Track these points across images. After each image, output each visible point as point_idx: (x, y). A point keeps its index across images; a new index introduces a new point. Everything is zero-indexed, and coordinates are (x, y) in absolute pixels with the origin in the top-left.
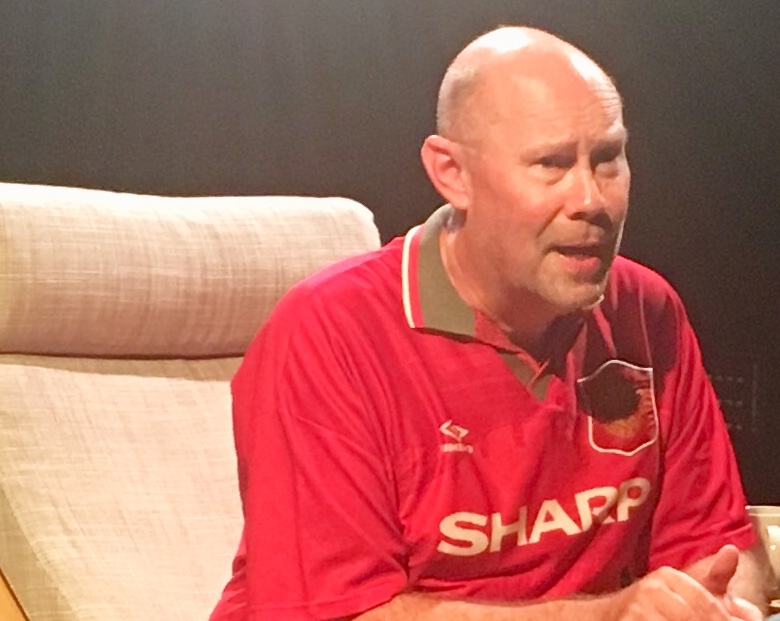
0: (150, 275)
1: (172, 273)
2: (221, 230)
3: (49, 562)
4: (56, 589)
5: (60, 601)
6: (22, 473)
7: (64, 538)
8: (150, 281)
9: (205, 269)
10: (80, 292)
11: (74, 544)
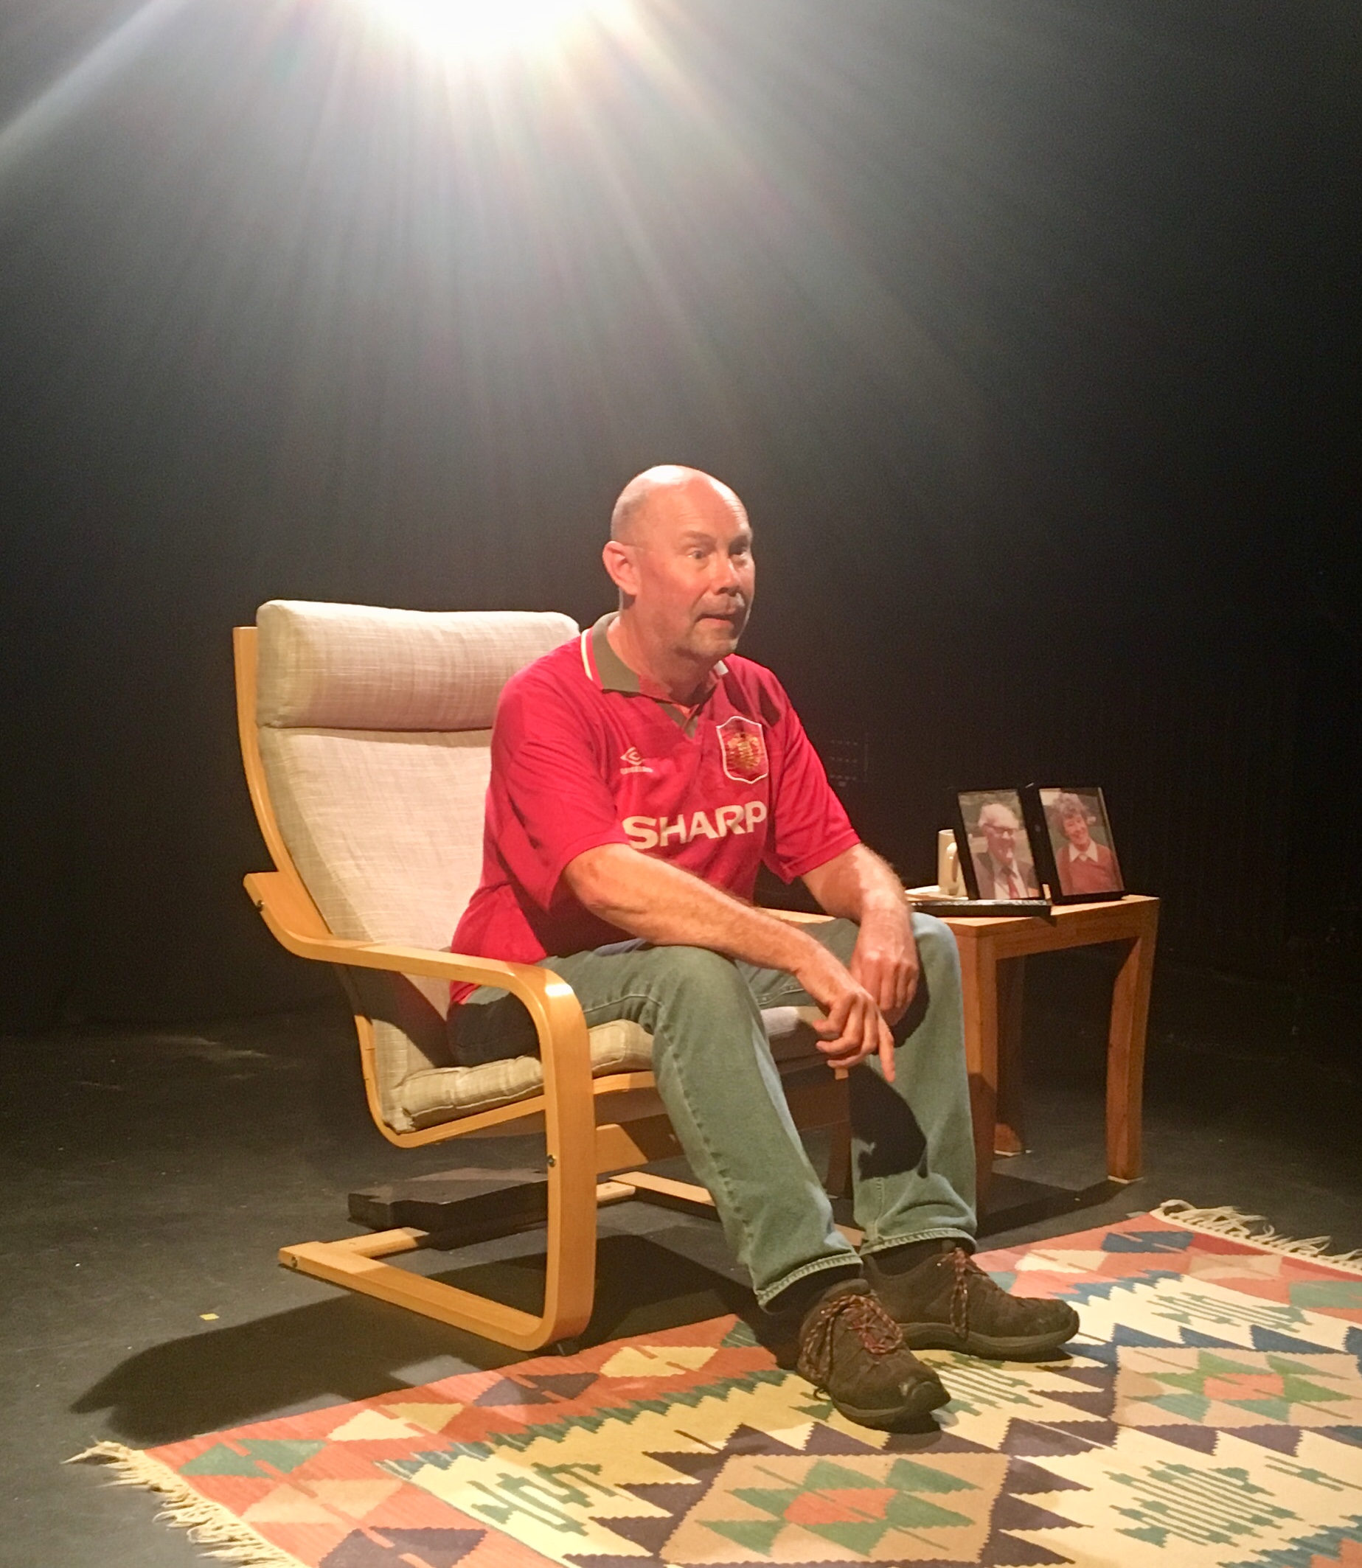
0: (413, 670)
1: (430, 668)
2: (465, 637)
3: (340, 880)
4: (345, 899)
5: (348, 908)
6: (320, 815)
7: (351, 862)
8: (413, 674)
9: (454, 666)
11: (359, 867)
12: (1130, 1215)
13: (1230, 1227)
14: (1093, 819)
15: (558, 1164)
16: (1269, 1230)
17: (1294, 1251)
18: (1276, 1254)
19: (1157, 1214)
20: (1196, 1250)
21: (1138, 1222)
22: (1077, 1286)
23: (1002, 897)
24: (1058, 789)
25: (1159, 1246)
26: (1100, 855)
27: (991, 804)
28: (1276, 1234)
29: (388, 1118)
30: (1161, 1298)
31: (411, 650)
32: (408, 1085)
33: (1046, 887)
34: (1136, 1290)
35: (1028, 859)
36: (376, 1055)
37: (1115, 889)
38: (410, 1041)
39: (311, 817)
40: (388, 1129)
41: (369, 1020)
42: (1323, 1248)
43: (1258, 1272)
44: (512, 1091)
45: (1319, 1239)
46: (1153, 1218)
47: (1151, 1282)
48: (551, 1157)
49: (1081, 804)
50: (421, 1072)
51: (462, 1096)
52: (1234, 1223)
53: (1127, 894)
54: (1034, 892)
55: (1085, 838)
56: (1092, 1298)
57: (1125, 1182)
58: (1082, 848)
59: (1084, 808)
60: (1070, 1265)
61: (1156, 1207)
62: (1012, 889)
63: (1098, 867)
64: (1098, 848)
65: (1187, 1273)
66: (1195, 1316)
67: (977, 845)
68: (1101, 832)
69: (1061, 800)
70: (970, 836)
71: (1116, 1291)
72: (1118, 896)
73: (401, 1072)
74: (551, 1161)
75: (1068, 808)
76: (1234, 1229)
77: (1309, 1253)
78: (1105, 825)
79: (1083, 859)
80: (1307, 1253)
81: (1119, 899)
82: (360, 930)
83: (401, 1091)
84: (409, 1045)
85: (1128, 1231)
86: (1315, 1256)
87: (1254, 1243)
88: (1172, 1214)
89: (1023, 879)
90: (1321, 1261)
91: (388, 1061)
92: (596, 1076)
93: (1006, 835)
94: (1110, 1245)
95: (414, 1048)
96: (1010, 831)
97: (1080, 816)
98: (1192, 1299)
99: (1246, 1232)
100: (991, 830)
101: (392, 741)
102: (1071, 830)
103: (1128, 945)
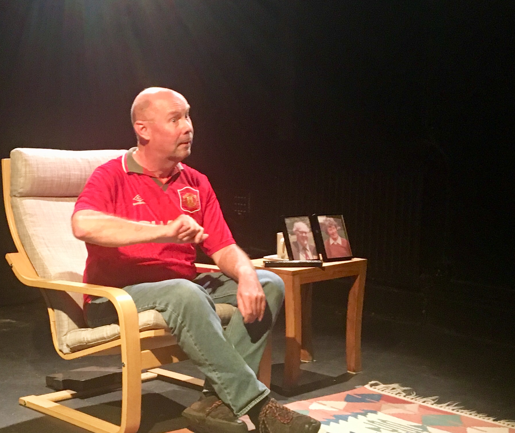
0: (70, 174)
1: (76, 173)
3: (42, 256)
4: (44, 263)
5: (45, 266)
6: (35, 230)
7: (46, 249)
8: (70, 176)
10: (51, 179)
11: (49, 250)
12: (356, 387)
13: (397, 392)
14: (339, 228)
15: (126, 365)
16: (413, 393)
17: (424, 402)
18: (416, 403)
19: (367, 386)
20: (383, 401)
21: (359, 390)
22: (334, 416)
23: (302, 259)
24: (325, 216)
25: (369, 400)
26: (343, 242)
27: (298, 222)
28: (416, 395)
29: (61, 348)
30: (369, 421)
31: (69, 166)
32: (69, 335)
33: (320, 255)
34: (358, 418)
35: (313, 244)
36: (56, 323)
37: (348, 256)
38: (69, 318)
39: (31, 231)
40: (61, 352)
41: (53, 309)
42: (436, 401)
43: (408, 411)
44: (109, 337)
45: (434, 398)
46: (366, 388)
47: (365, 414)
48: (123, 363)
49: (335, 222)
50: (73, 330)
51: (89, 339)
52: (399, 390)
53: (354, 258)
54: (315, 257)
55: (336, 236)
56: (340, 421)
57: (354, 373)
58: (335, 239)
59: (335, 223)
60: (332, 407)
61: (367, 383)
62: (307, 256)
63: (342, 247)
64: (342, 240)
65: (380, 411)
66: (383, 429)
67: (292, 239)
68: (343, 233)
69: (326, 220)
70: (289, 235)
71: (350, 418)
72: (349, 259)
73: (65, 330)
74: (123, 365)
75: (329, 223)
76: (399, 393)
77: (430, 403)
78: (344, 230)
79: (336, 243)
80: (429, 403)
81: (350, 260)
82: (50, 275)
83: (66, 338)
84: (68, 320)
85: (355, 393)
86: (433, 404)
87: (408, 399)
88: (373, 387)
89: (311, 252)
90: (435, 407)
91: (60, 326)
92: (141, 331)
93: (304, 235)
94: (348, 399)
95: (70, 321)
96: (306, 233)
97: (334, 226)
98: (382, 421)
99: (404, 394)
100: (298, 232)
101: (62, 201)
102: (331, 232)
103: (355, 278)
